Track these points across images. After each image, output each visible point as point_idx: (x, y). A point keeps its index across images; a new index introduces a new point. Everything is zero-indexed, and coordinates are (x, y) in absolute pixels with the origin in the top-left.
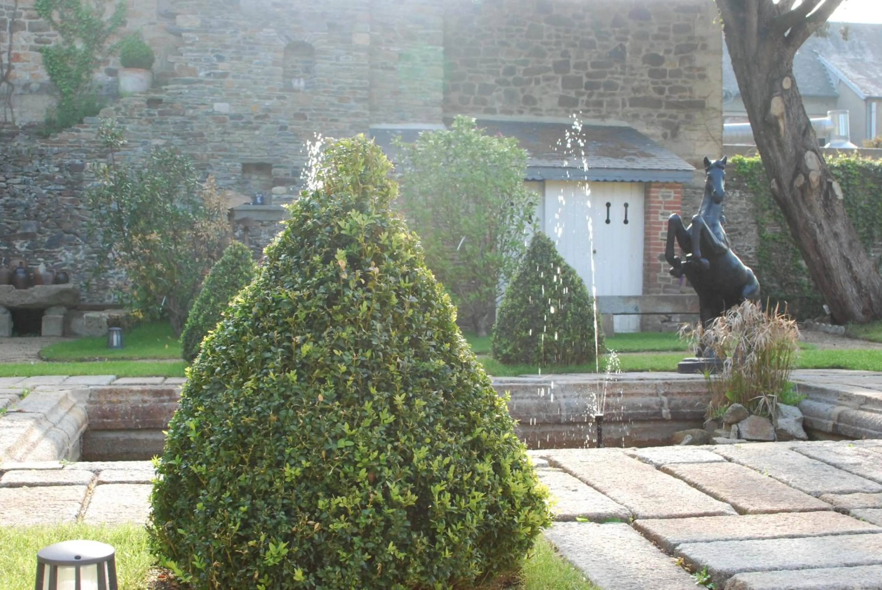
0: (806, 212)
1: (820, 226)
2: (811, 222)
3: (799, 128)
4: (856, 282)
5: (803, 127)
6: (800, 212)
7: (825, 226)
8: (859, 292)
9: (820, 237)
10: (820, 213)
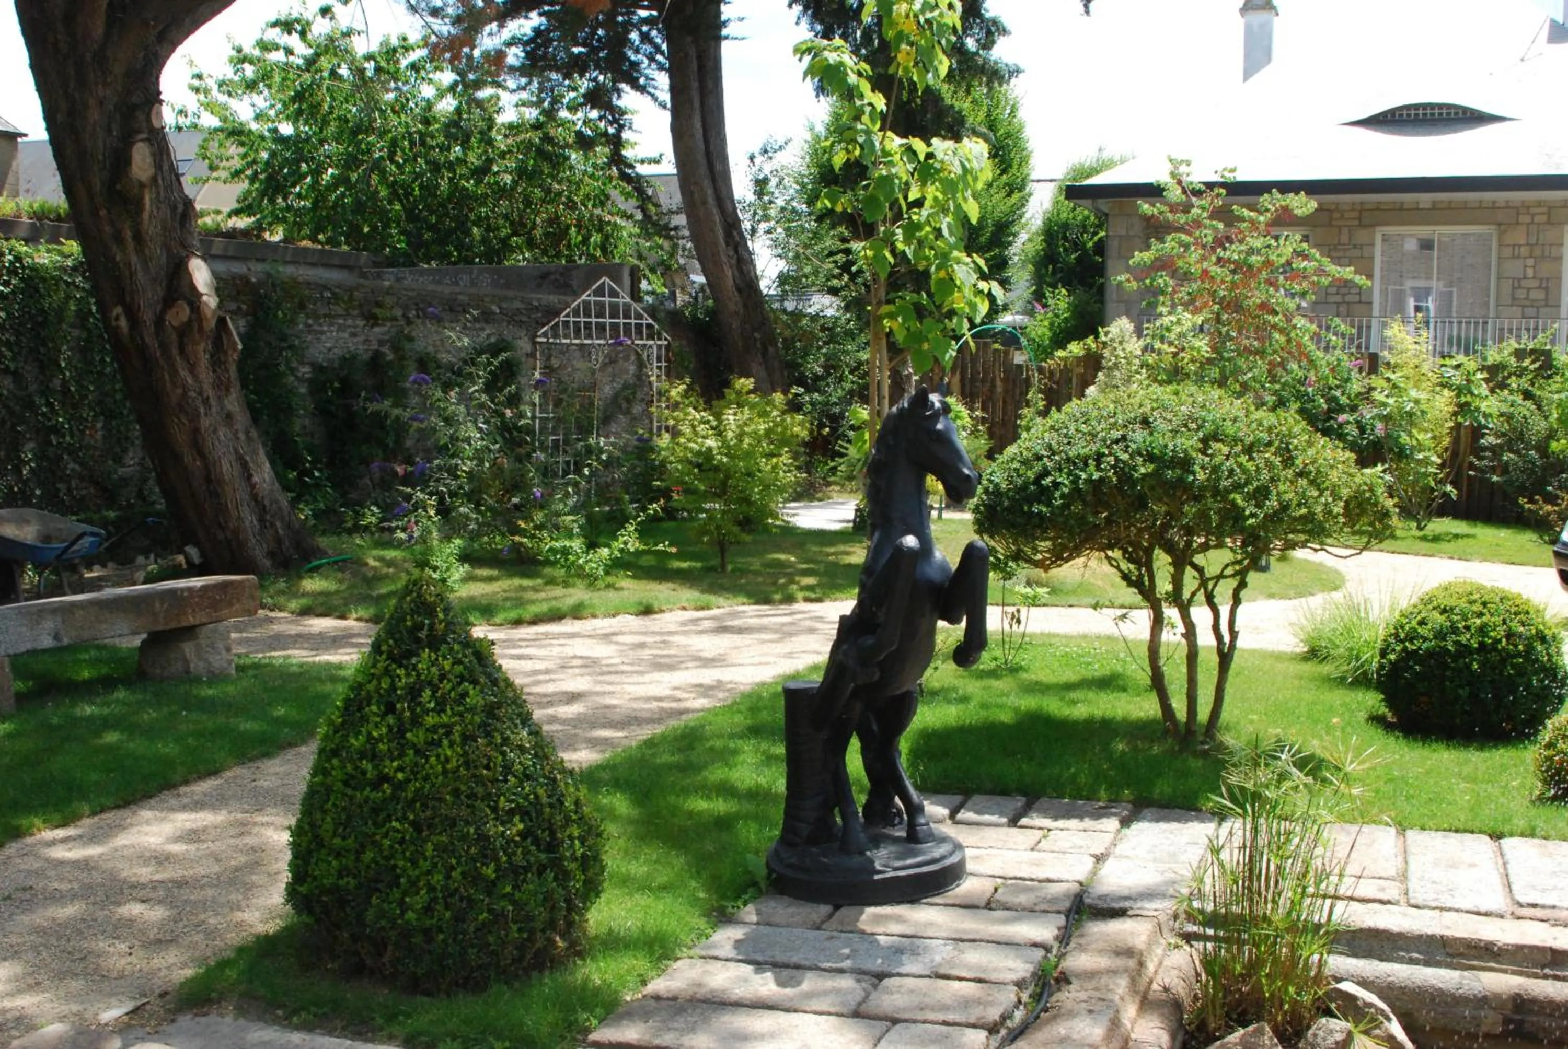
0: (184, 373)
1: (206, 401)
2: (193, 394)
3: (174, 208)
4: (256, 501)
5: (180, 208)
6: (174, 373)
7: (213, 402)
8: (262, 520)
9: (205, 422)
10: (206, 375)
